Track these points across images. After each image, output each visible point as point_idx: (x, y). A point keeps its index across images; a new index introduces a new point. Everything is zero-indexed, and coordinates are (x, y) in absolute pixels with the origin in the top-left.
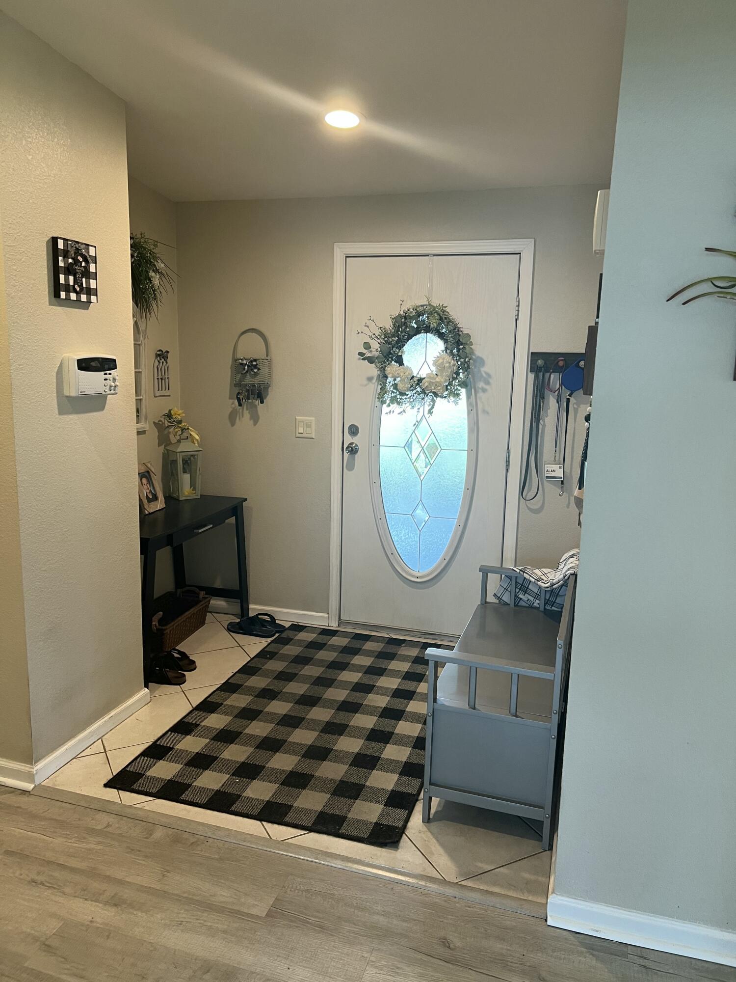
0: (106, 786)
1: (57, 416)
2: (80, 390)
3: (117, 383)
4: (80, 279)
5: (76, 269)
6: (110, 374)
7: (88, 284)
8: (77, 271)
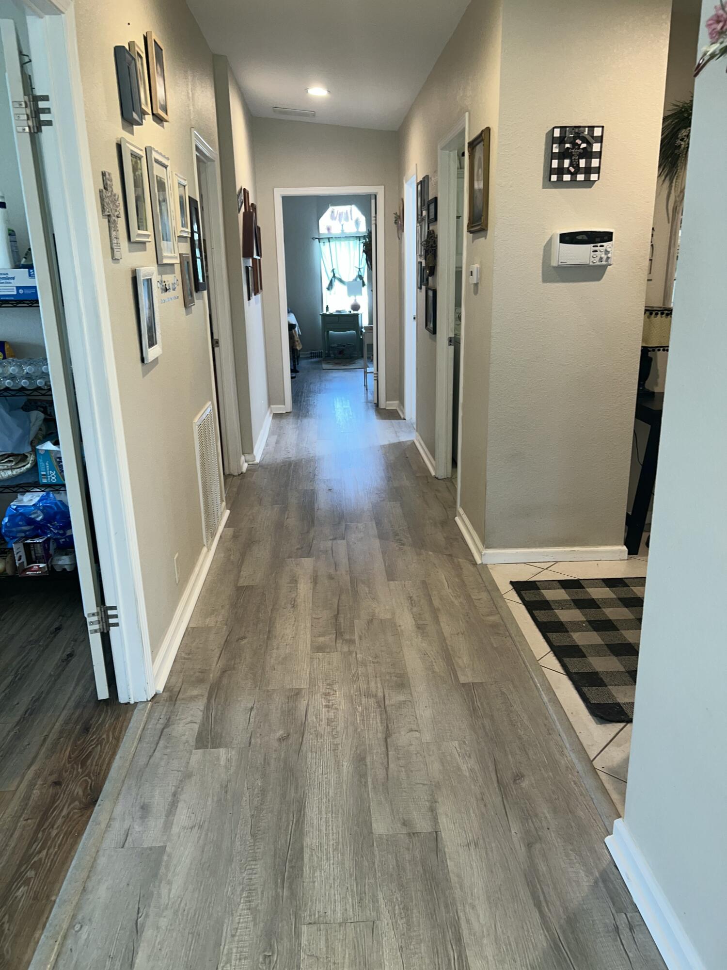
0: (512, 583)
1: (541, 283)
2: (560, 261)
3: (609, 255)
4: (577, 161)
5: (572, 152)
6: (602, 246)
7: (588, 164)
8: (573, 153)
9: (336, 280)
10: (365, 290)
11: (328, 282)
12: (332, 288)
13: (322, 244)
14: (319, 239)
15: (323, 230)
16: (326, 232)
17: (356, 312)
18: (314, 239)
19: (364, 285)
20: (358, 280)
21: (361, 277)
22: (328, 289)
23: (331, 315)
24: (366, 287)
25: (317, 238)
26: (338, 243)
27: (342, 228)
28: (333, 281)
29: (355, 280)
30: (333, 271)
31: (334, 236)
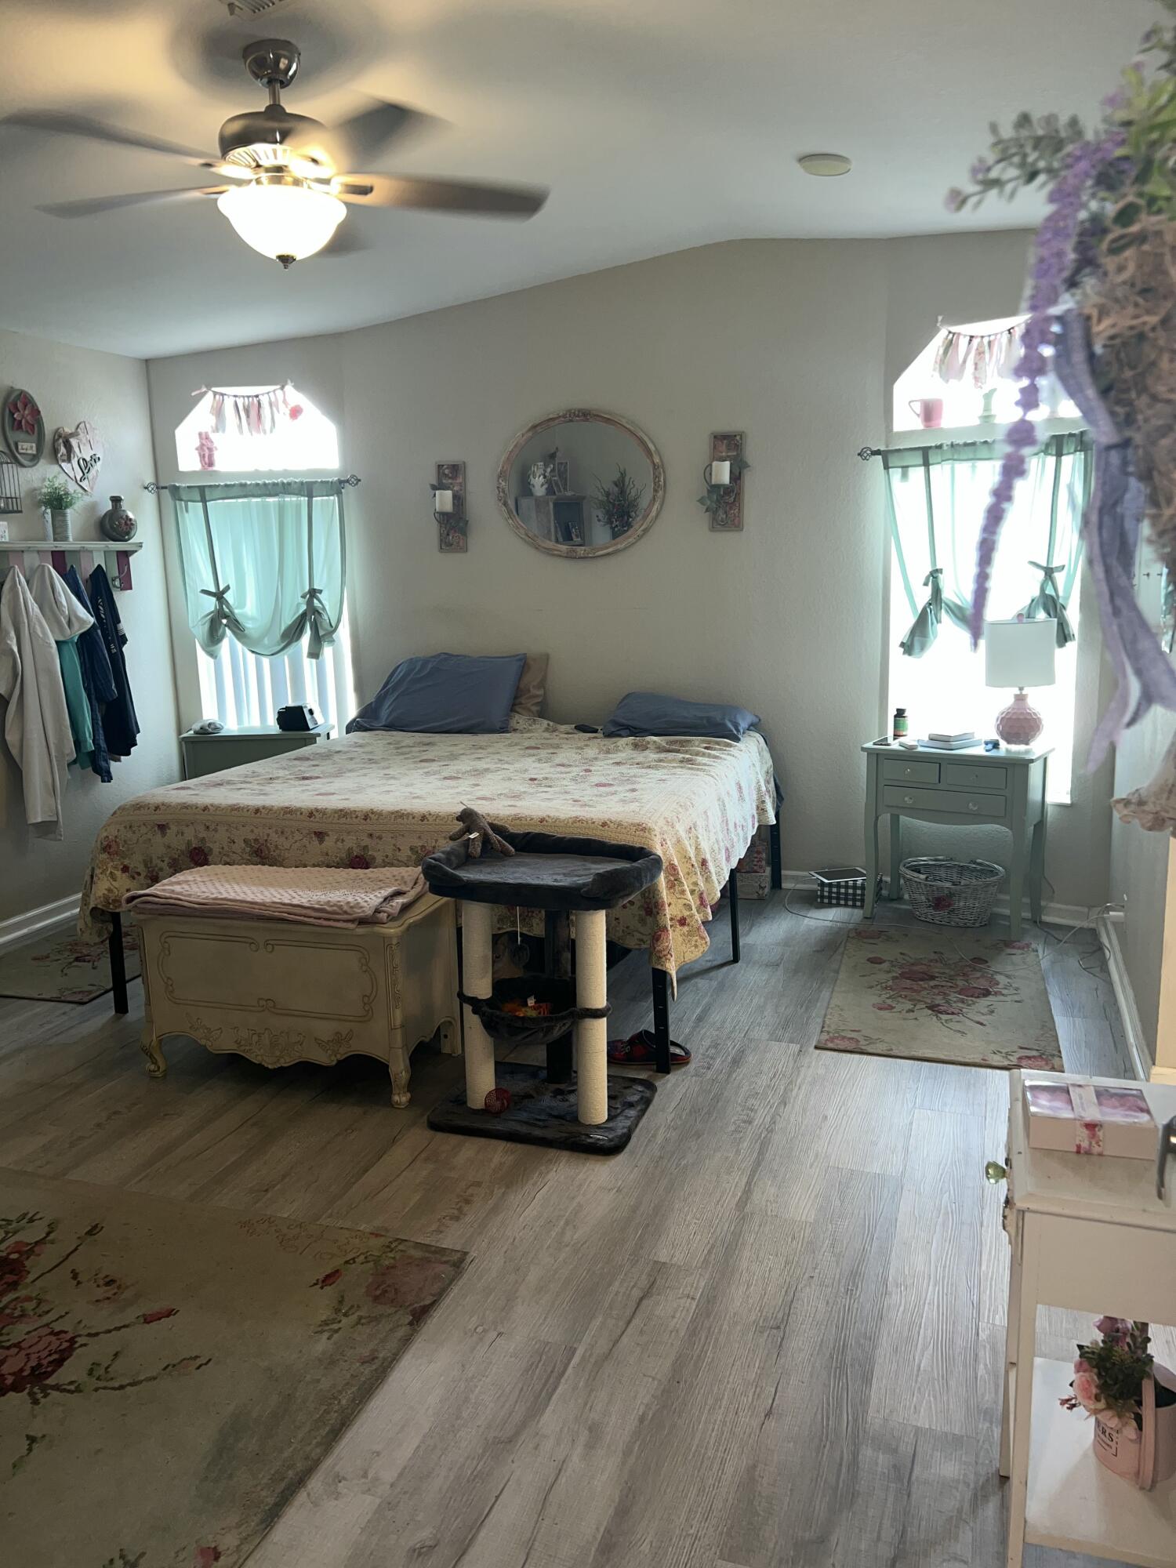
9: (944, 616)
10: (1067, 659)
11: (911, 620)
12: (923, 648)
13: (896, 474)
14: (886, 455)
15: (905, 419)
16: (917, 424)
17: (1017, 748)
18: (865, 454)
19: (1063, 637)
20: (1041, 615)
21: (1052, 604)
22: (908, 648)
23: (909, 756)
24: (1072, 647)
25: (877, 452)
26: (963, 468)
27: (987, 408)
28: (931, 618)
29: (1027, 615)
30: (935, 574)
31: (946, 442)
